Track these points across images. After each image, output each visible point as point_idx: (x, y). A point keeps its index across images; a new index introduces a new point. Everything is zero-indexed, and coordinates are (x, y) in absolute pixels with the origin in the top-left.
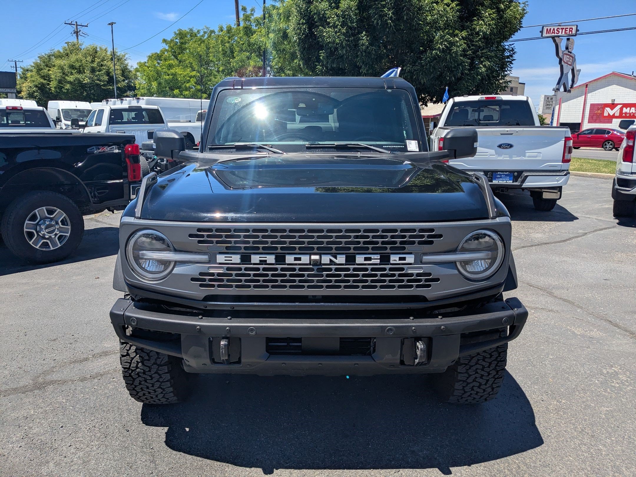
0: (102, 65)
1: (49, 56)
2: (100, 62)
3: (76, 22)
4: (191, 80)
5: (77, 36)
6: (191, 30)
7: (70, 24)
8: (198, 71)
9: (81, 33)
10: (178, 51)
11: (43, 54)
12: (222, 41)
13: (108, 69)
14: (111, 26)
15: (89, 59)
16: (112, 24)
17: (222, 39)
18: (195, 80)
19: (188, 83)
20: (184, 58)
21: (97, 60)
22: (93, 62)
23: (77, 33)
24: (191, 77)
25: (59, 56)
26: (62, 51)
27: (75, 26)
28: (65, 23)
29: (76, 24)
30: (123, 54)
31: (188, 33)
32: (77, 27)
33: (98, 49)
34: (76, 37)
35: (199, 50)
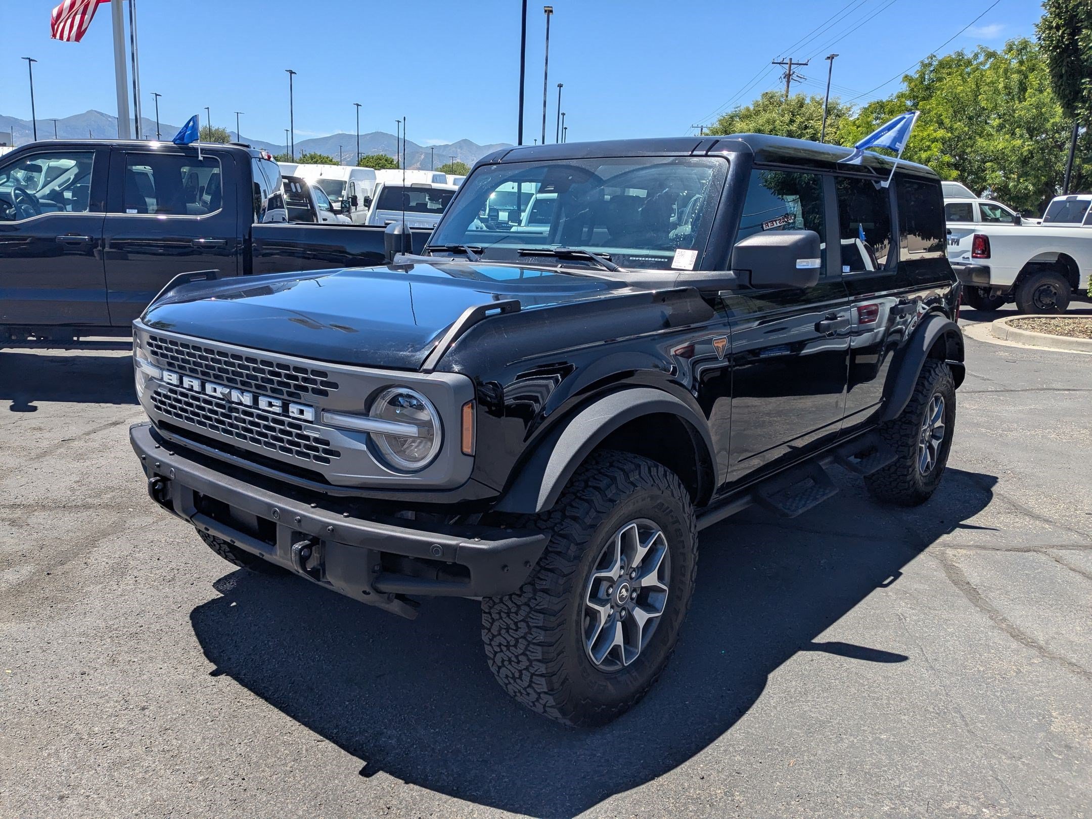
0: (806, 127)
1: (732, 117)
2: (804, 122)
3: (791, 59)
4: (933, 145)
5: (788, 82)
6: (960, 54)
7: (780, 63)
8: (951, 129)
9: (794, 77)
10: (922, 94)
11: (724, 114)
12: (1006, 71)
13: (814, 134)
14: (829, 61)
15: (787, 118)
16: (833, 58)
17: (1006, 66)
18: (940, 145)
19: (925, 151)
20: (928, 107)
21: (799, 119)
22: (792, 121)
23: (788, 76)
24: (935, 140)
25: (747, 116)
26: (752, 108)
27: (787, 66)
28: (773, 63)
29: (789, 62)
30: (849, 106)
31: (952, 60)
32: (790, 67)
33: (808, 101)
34: (786, 83)
35: (958, 91)
